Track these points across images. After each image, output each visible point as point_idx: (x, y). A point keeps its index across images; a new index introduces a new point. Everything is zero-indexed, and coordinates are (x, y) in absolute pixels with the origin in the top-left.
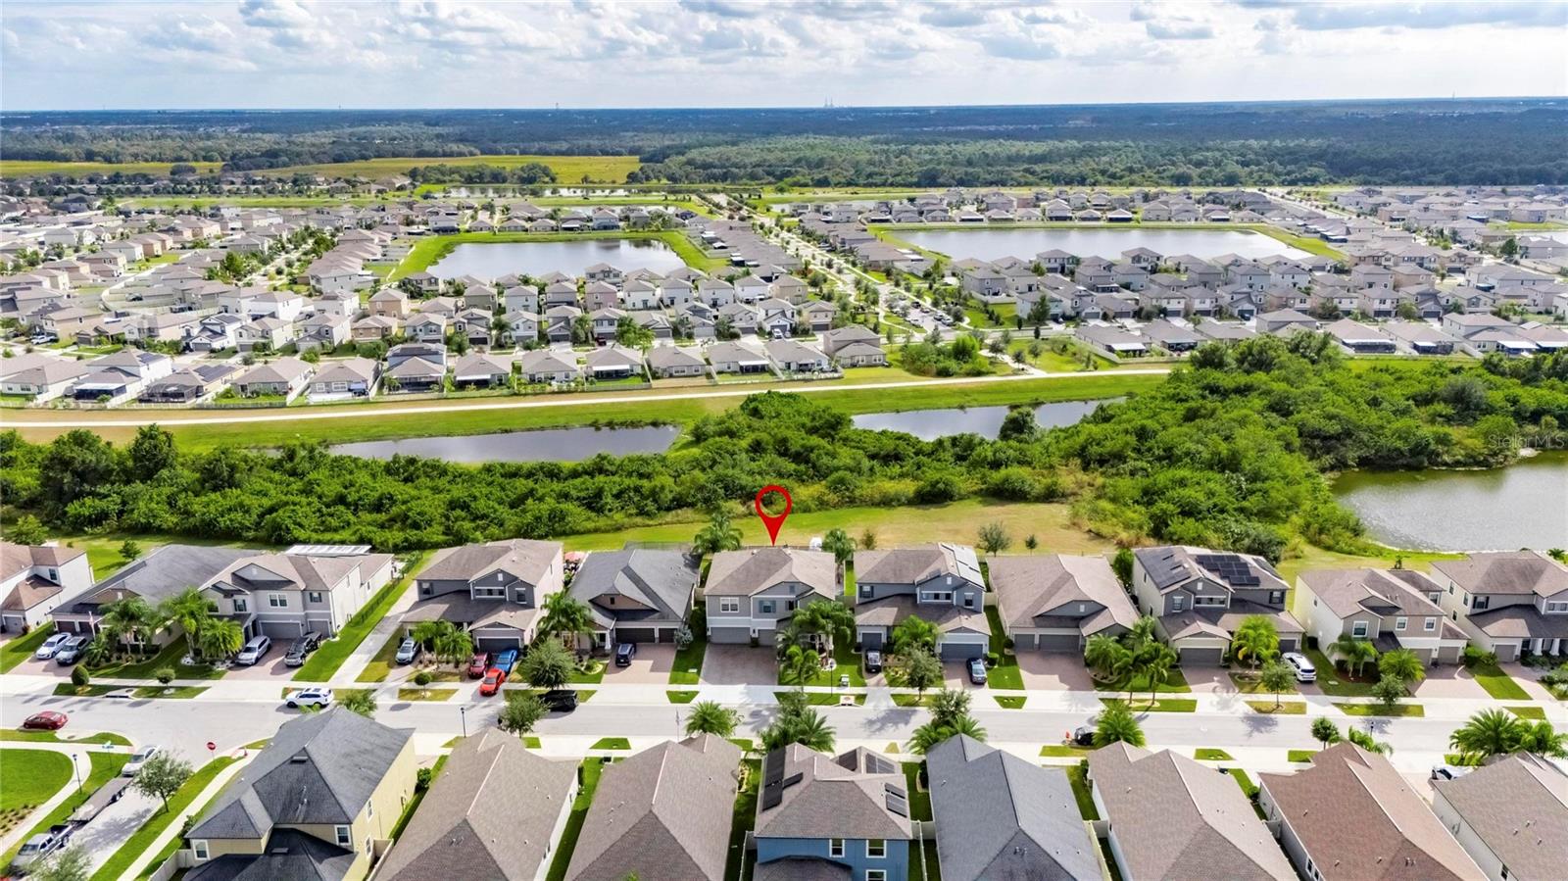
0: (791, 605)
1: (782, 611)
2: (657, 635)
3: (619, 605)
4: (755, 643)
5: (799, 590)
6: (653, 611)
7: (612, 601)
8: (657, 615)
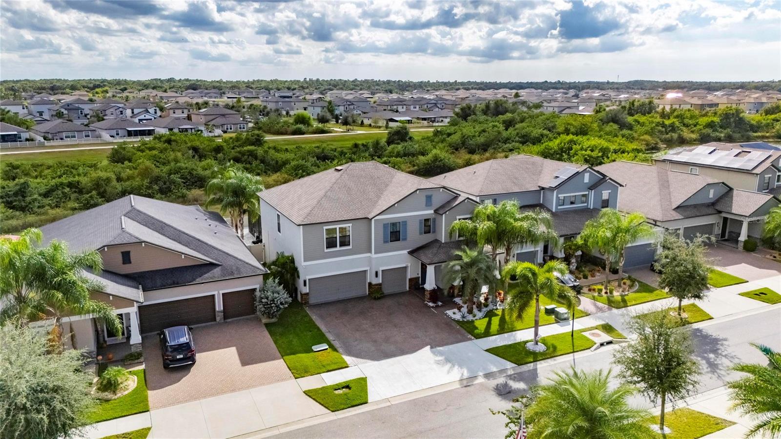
0: (428, 226)
1: (414, 236)
2: (219, 306)
3: (141, 264)
4: (376, 293)
5: (438, 201)
6: (212, 265)
7: (126, 257)
8: (217, 271)
